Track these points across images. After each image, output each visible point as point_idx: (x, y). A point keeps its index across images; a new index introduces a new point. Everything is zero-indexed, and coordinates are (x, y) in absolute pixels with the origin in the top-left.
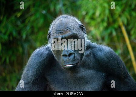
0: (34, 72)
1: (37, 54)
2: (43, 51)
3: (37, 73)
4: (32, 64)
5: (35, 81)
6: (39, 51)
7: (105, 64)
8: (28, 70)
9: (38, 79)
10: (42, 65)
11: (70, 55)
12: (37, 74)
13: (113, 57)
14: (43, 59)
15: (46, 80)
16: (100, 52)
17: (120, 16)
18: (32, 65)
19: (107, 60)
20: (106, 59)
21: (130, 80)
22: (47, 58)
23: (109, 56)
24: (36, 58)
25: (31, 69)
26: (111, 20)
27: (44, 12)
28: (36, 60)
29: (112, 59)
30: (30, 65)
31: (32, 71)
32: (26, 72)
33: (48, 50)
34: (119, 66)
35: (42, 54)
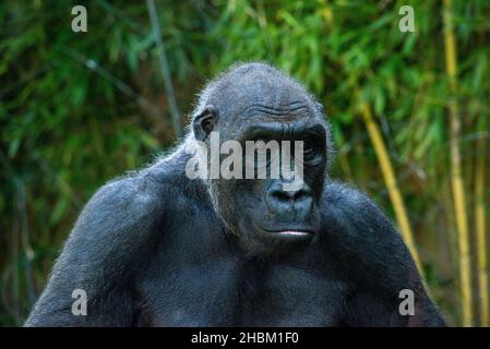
0: (95, 268)
1: (111, 202)
2: (134, 193)
3: (107, 272)
4: (89, 239)
5: (99, 301)
6: (118, 192)
7: (348, 248)
8: (75, 260)
9: (107, 296)
10: (128, 243)
12: (106, 276)
13: (377, 226)
14: (132, 221)
15: (136, 295)
18: (92, 241)
19: (356, 235)
22: (144, 217)
23: (363, 221)
24: (107, 215)
25: (85, 256)
28: (107, 225)
29: (371, 230)
30: (81, 241)
31: (88, 265)
32: (68, 264)
33: (151, 189)
34: (397, 259)
35: (128, 203)
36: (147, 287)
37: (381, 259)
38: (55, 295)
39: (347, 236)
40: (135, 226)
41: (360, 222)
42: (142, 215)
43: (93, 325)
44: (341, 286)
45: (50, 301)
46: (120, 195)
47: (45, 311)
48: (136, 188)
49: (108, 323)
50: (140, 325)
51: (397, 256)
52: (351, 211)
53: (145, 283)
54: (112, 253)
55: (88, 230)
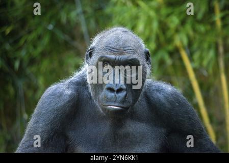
0: (47, 125)
1: (53, 94)
2: (64, 90)
3: (52, 127)
4: (43, 112)
5: (49, 140)
7: (167, 113)
8: (37, 122)
9: (53, 138)
10: (61, 113)
11: (120, 90)
12: (52, 129)
13: (180, 102)
14: (63, 103)
15: (66, 138)
16: (158, 94)
17: (177, 31)
19: (170, 106)
20: (168, 105)
21: (206, 140)
22: (69, 101)
23: (173, 100)
24: (51, 101)
25: (42, 120)
26: (162, 39)
27: (51, 27)
28: (51, 105)
29: (177, 104)
30: (40, 113)
31: (43, 124)
32: (34, 124)
33: (72, 88)
34: (190, 117)
35: (61, 95)
36: (71, 134)
37: (182, 117)
38: (28, 139)
39: (165, 107)
40: (64, 105)
41: (172, 101)
42: (67, 100)
43: (47, 152)
44: (163, 130)
45: (26, 142)
46: (57, 91)
47: (24, 146)
48: (64, 87)
49: (53, 151)
50: (69, 152)
51: (190, 116)
52: (167, 96)
53: (70, 132)
54: (54, 118)
55: (43, 108)
